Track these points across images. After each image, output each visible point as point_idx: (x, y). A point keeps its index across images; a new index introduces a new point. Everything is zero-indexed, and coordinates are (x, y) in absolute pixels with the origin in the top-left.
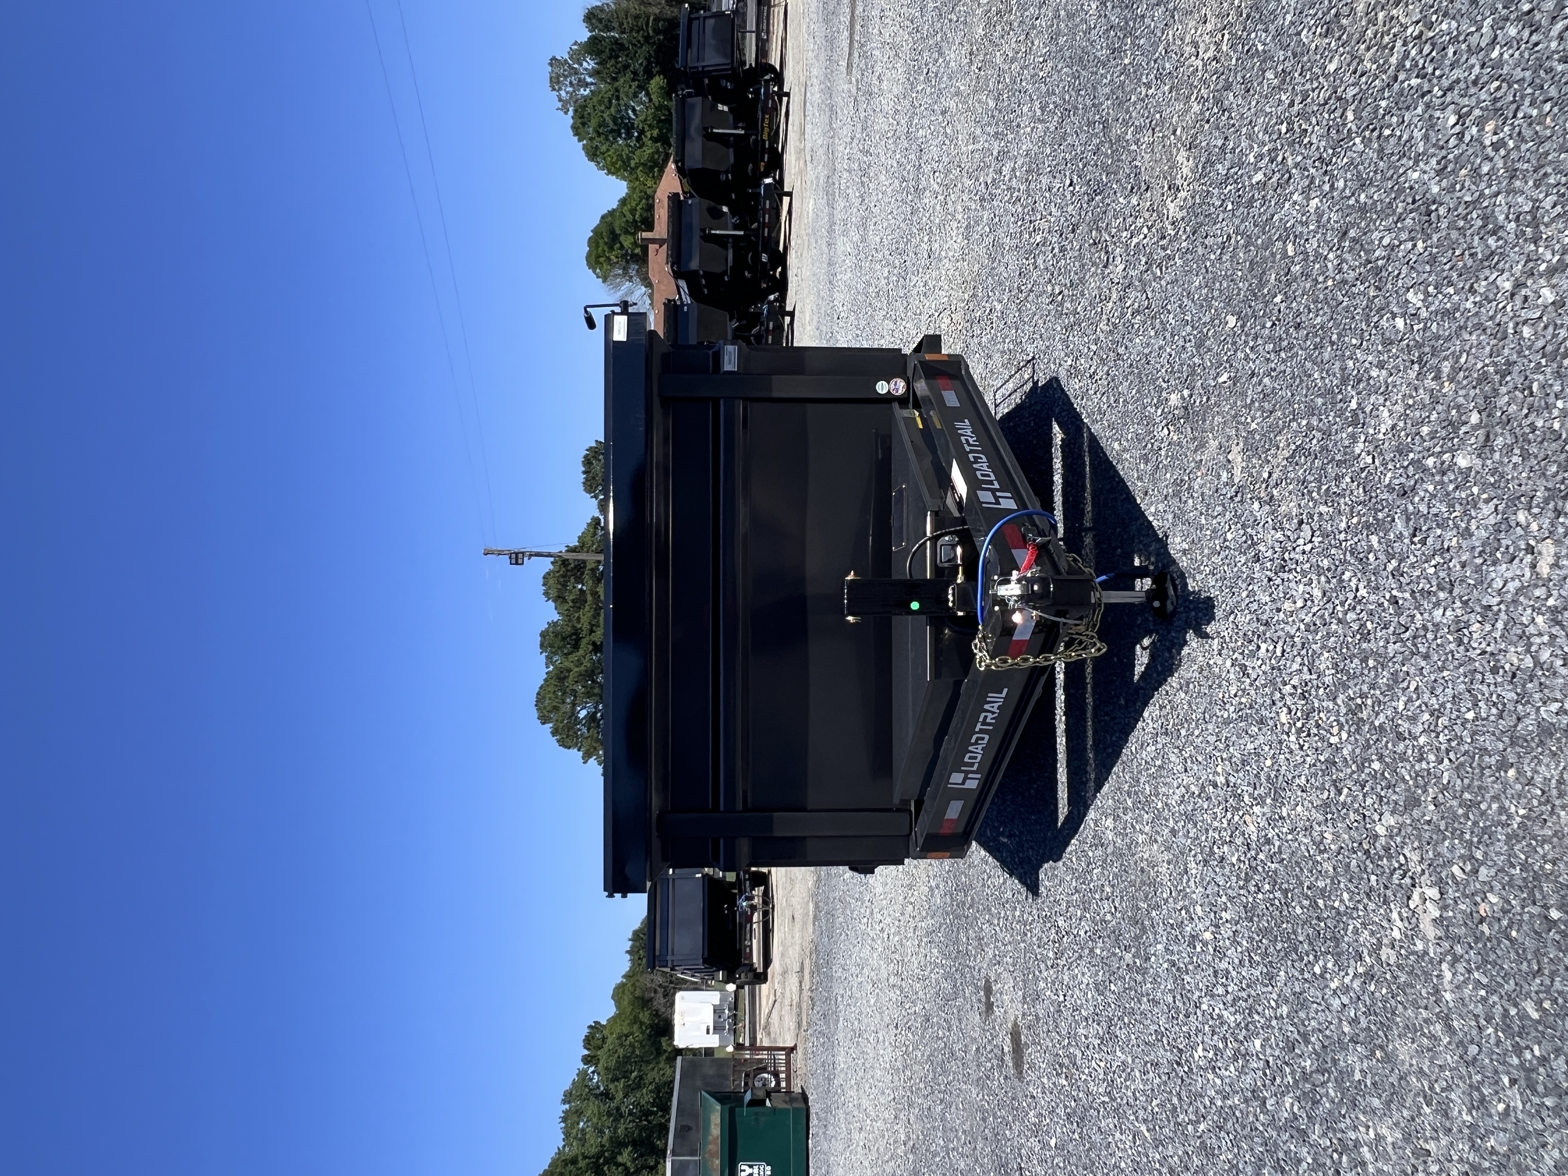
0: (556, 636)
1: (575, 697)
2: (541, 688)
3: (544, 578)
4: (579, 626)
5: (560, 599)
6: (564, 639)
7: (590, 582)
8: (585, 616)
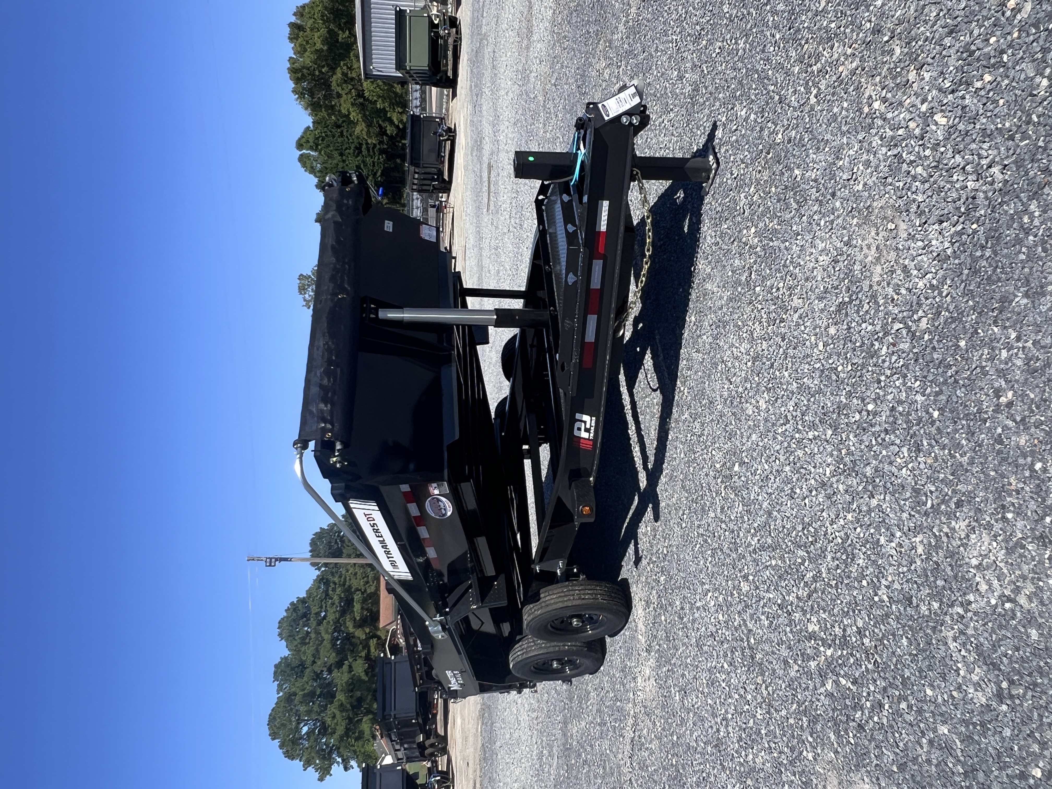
0: (287, 667)
1: (299, 716)
2: (273, 710)
3: (279, 623)
4: (304, 659)
5: (290, 638)
6: (293, 669)
7: (315, 623)
8: (309, 650)
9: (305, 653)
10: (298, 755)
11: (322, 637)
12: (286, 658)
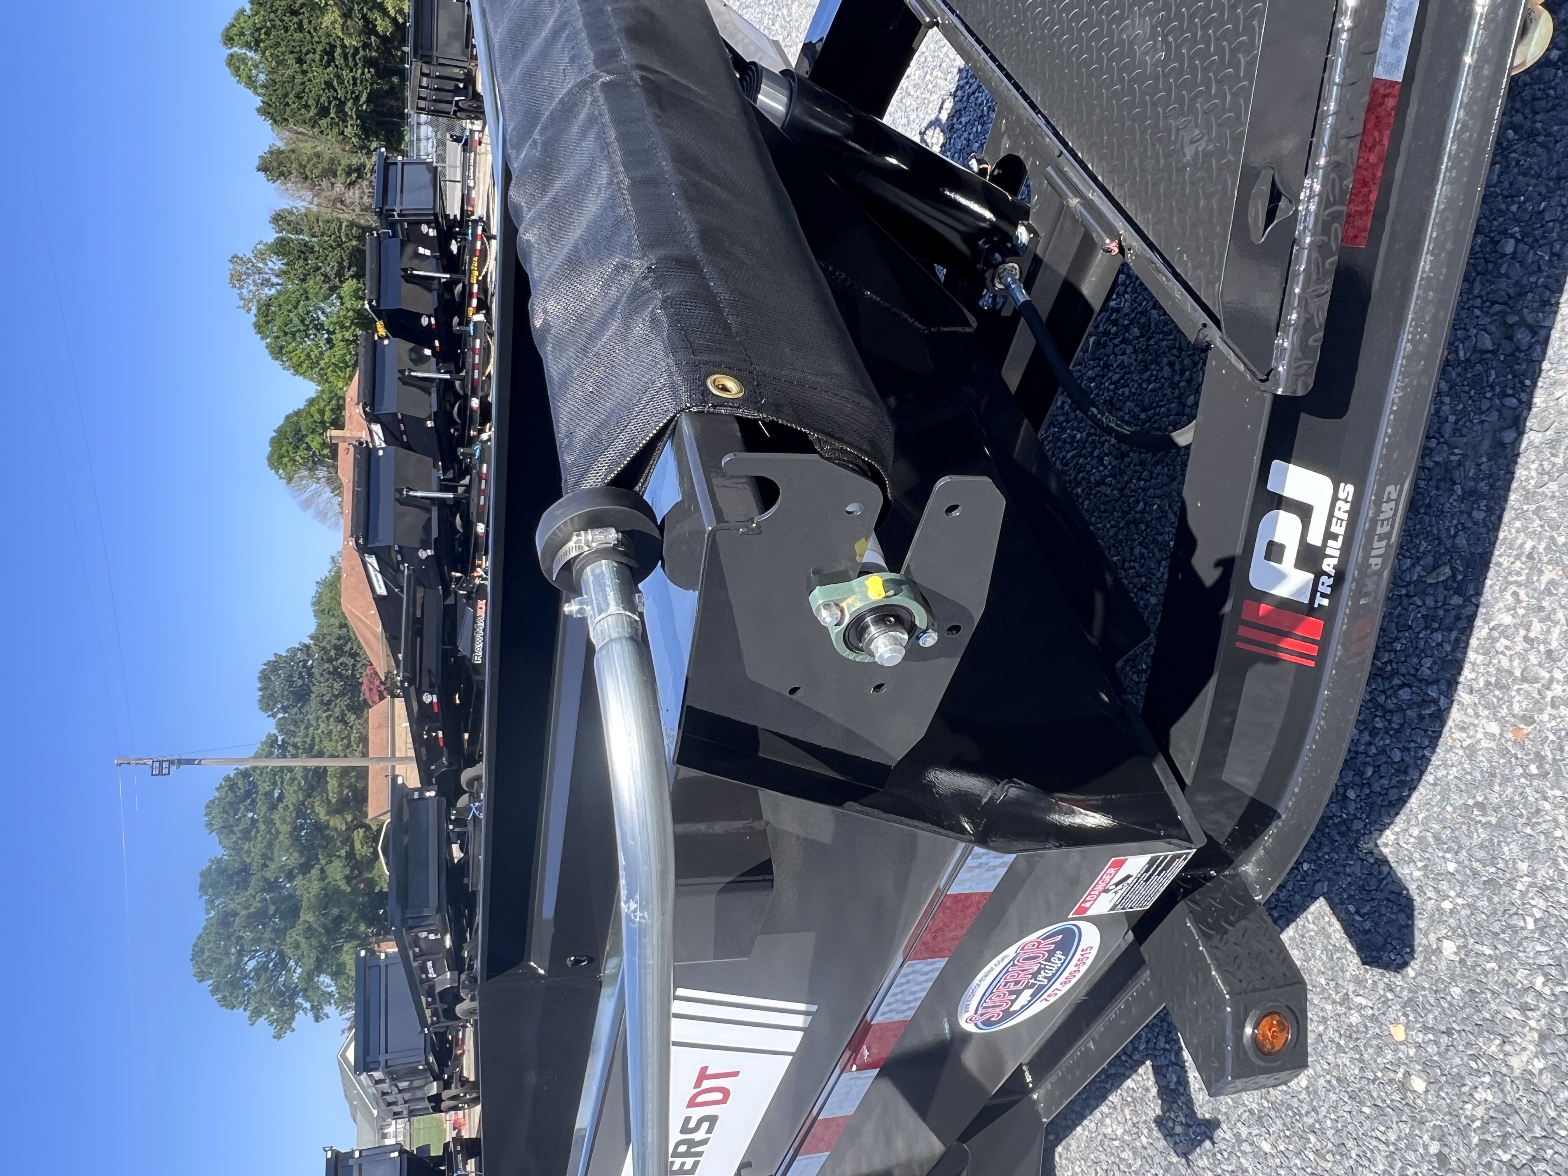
0: (220, 875)
1: (242, 945)
2: (198, 938)
3: (207, 807)
4: (248, 861)
5: (224, 829)
6: (230, 877)
8: (255, 849)
9: (249, 852)
10: (242, 1003)
11: (277, 829)
12: (219, 861)
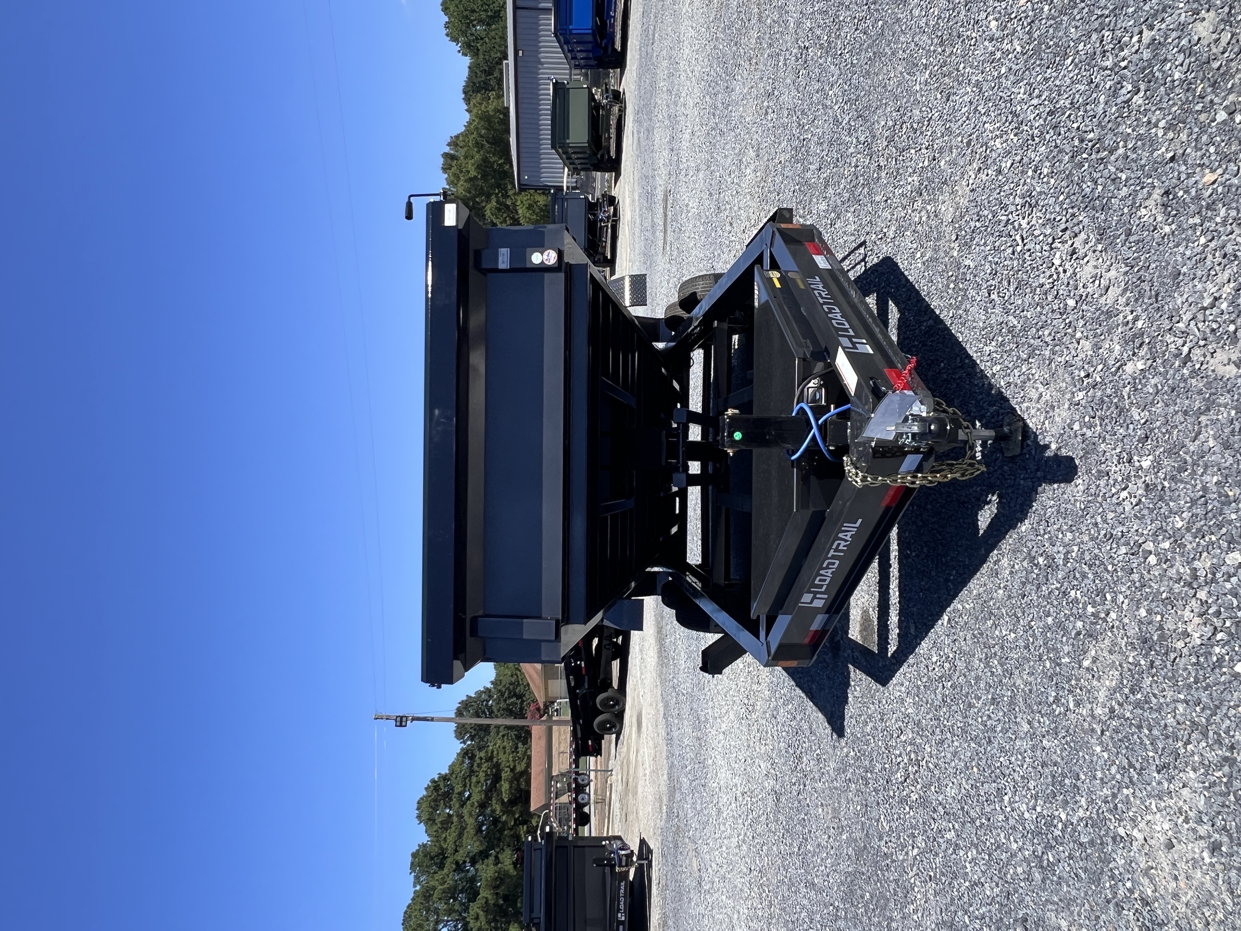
0: (425, 856)
1: (438, 916)
2: (408, 907)
3: (418, 803)
4: (445, 847)
5: (429, 821)
6: (432, 858)
7: (457, 805)
8: (451, 835)
9: (445, 840)
11: (465, 821)
12: (424, 846)
